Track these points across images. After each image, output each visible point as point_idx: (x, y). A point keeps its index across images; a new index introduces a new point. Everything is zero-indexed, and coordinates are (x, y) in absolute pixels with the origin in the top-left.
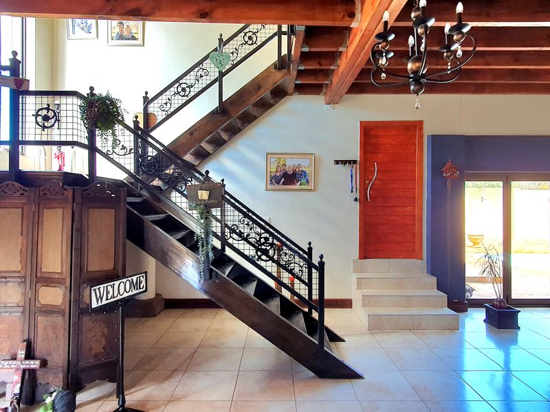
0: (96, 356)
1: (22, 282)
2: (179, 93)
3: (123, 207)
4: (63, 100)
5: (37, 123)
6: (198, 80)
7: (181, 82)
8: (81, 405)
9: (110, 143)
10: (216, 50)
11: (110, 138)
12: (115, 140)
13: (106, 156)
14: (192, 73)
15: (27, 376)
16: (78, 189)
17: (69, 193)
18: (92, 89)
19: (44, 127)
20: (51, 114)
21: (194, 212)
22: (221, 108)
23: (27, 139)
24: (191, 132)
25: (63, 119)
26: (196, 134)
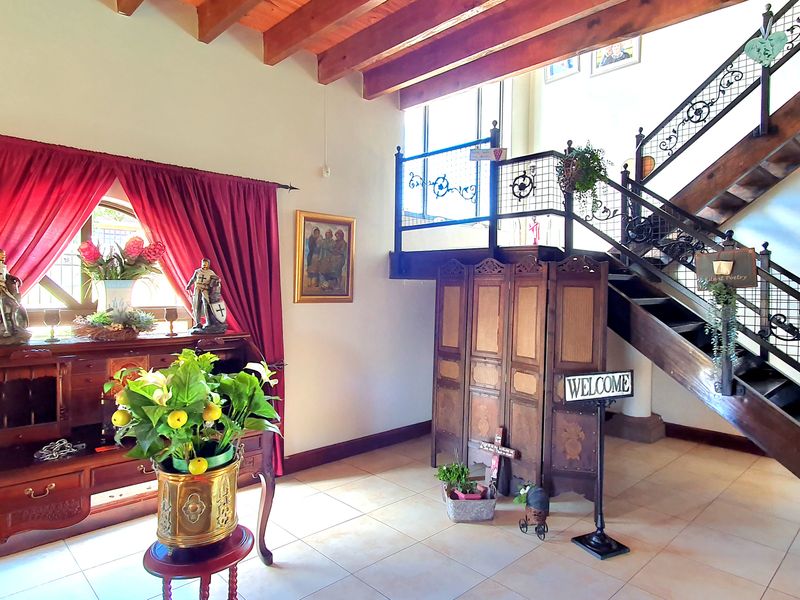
0: (571, 462)
1: (499, 365)
2: (690, 118)
3: (604, 286)
4: (539, 163)
5: (514, 193)
6: (724, 92)
7: (693, 102)
8: (554, 514)
9: (589, 206)
10: (758, 34)
11: (590, 200)
12: (595, 202)
13: (584, 222)
14: (713, 83)
15: (503, 465)
16: (553, 264)
17: (544, 268)
18: (570, 143)
19: (521, 197)
20: (527, 182)
21: (707, 293)
22: (766, 127)
23: (503, 213)
24: (710, 174)
25: (539, 186)
26: (718, 176)
